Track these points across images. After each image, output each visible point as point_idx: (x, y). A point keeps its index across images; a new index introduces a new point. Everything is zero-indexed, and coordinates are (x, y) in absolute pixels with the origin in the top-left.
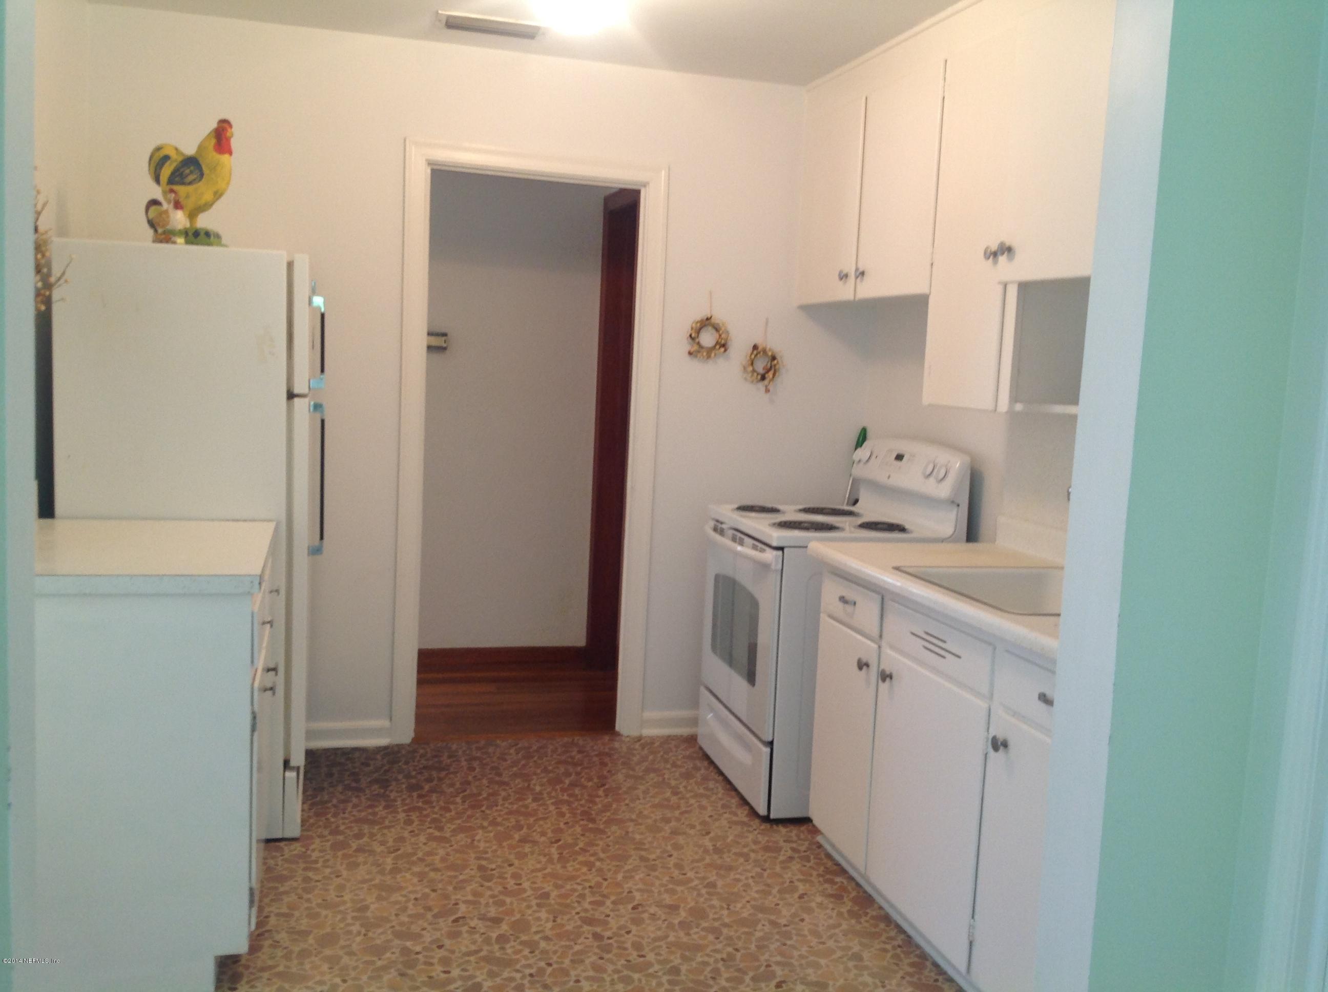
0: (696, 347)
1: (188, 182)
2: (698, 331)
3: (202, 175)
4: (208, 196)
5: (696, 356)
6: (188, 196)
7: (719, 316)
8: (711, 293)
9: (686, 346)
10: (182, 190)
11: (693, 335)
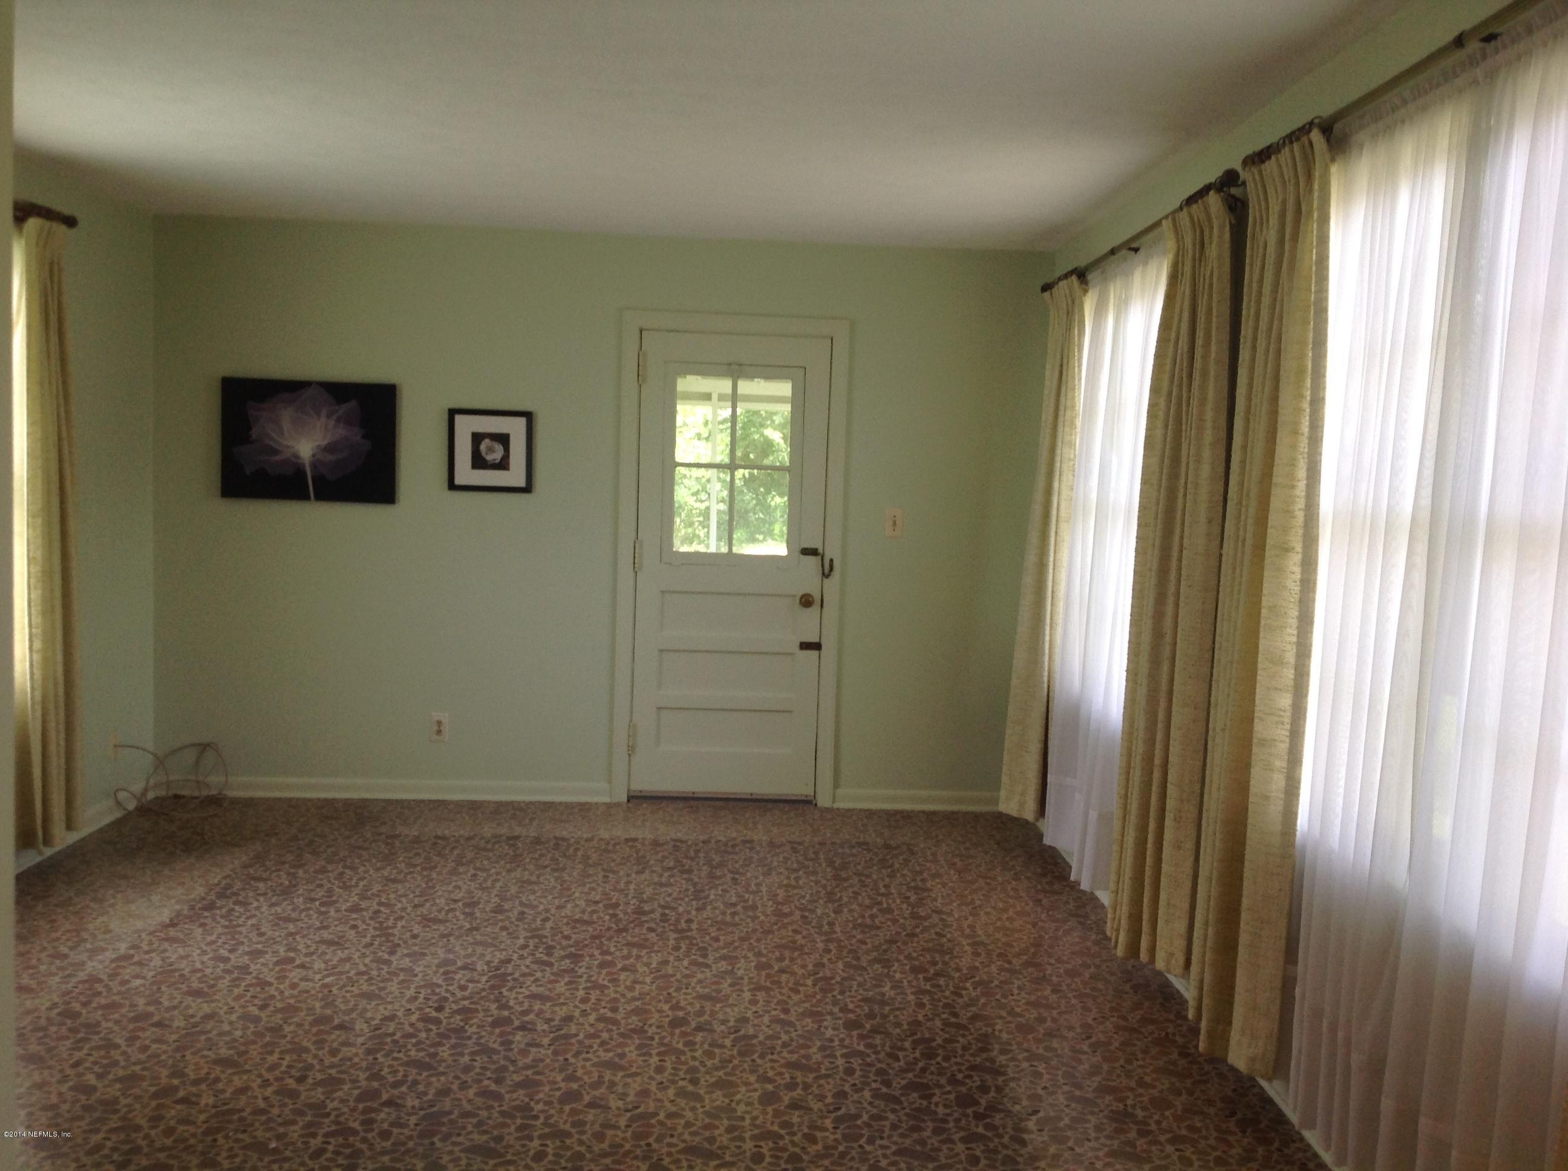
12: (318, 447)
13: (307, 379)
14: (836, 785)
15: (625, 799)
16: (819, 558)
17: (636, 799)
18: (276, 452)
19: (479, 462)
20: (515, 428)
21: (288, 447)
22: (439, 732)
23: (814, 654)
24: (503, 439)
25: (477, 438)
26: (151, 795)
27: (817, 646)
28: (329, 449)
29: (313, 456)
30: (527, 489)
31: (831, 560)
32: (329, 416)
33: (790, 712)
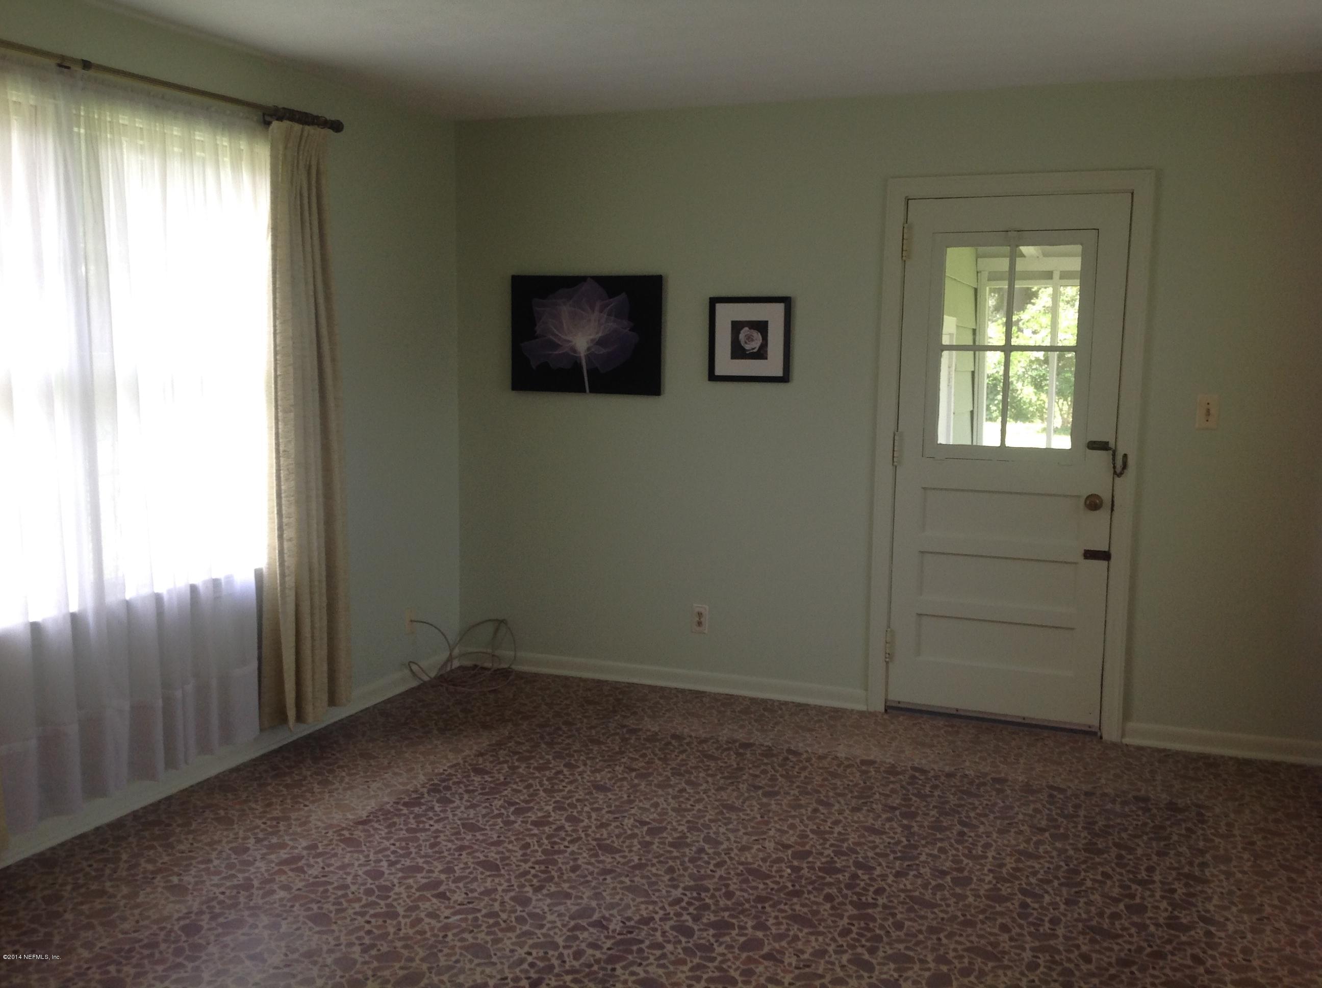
12: (592, 340)
13: (583, 274)
14: (1127, 716)
15: (881, 708)
16: (1111, 452)
17: (893, 709)
18: (557, 346)
19: (738, 352)
20: (773, 314)
21: (569, 341)
22: (700, 624)
23: (1102, 564)
24: (761, 327)
25: (737, 326)
26: (456, 664)
27: (1105, 556)
28: (600, 343)
29: (589, 349)
30: (785, 378)
31: (1125, 456)
32: (601, 311)
33: (1072, 629)
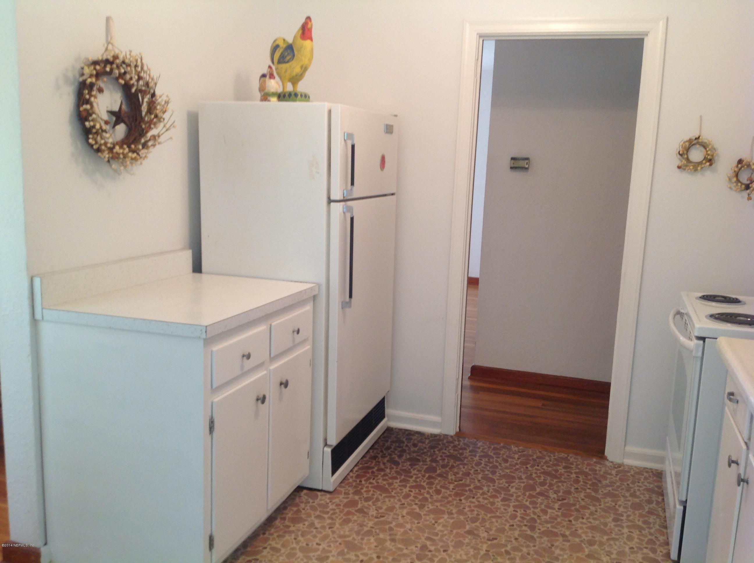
0: (684, 162)
1: (287, 60)
2: (688, 150)
3: (294, 56)
4: (297, 70)
5: (685, 169)
6: (286, 71)
7: (706, 137)
8: (701, 117)
9: (677, 161)
10: (284, 66)
11: (681, 152)
